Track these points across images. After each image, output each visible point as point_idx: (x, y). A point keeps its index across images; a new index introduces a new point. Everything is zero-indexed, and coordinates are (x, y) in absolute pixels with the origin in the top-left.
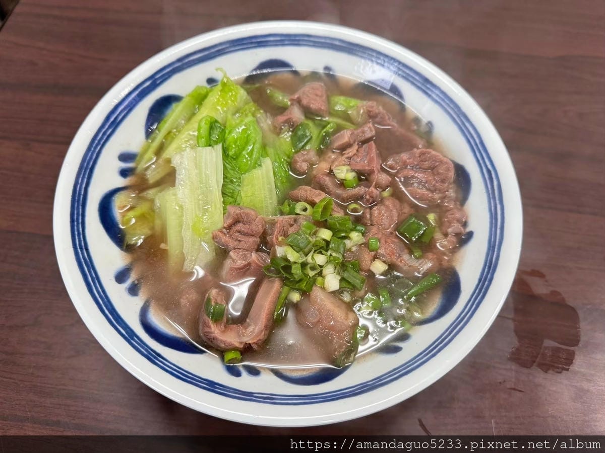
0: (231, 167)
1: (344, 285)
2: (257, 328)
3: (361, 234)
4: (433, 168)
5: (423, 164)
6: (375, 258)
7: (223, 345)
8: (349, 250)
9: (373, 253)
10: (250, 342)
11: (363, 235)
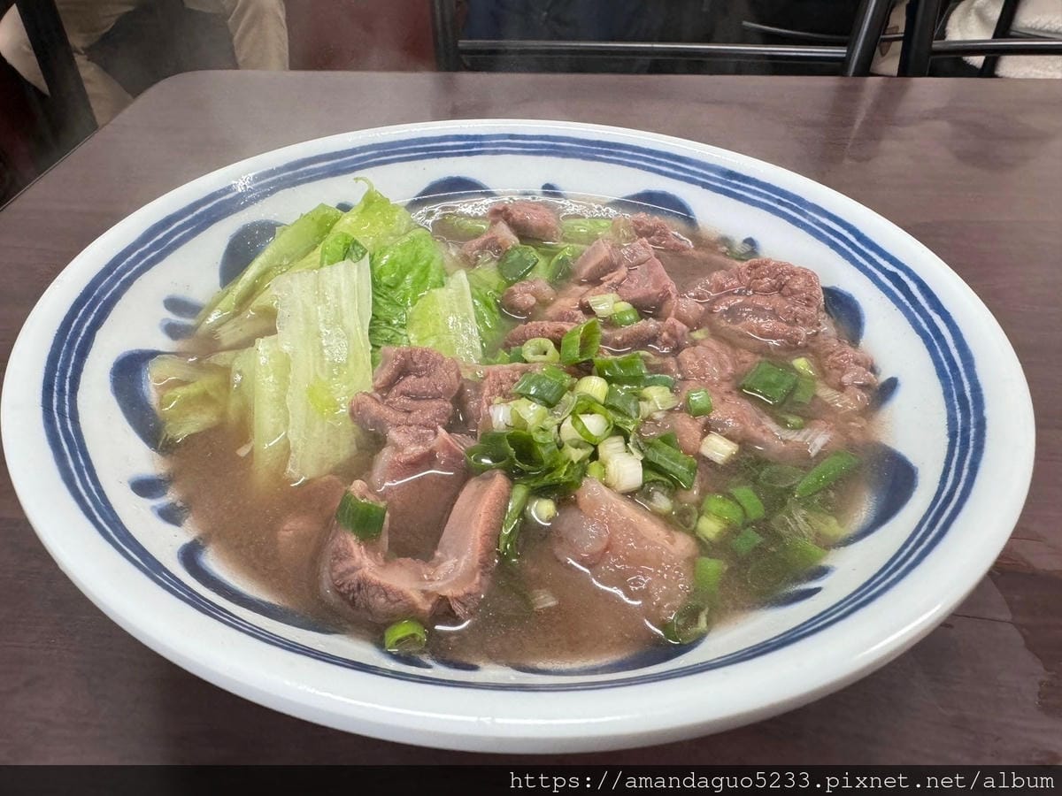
0: (387, 299)
1: (654, 476)
2: (462, 564)
3: (667, 389)
4: (780, 288)
5: (760, 284)
6: (707, 429)
7: (382, 600)
8: (650, 418)
9: (702, 420)
10: (448, 592)
11: (671, 391)
